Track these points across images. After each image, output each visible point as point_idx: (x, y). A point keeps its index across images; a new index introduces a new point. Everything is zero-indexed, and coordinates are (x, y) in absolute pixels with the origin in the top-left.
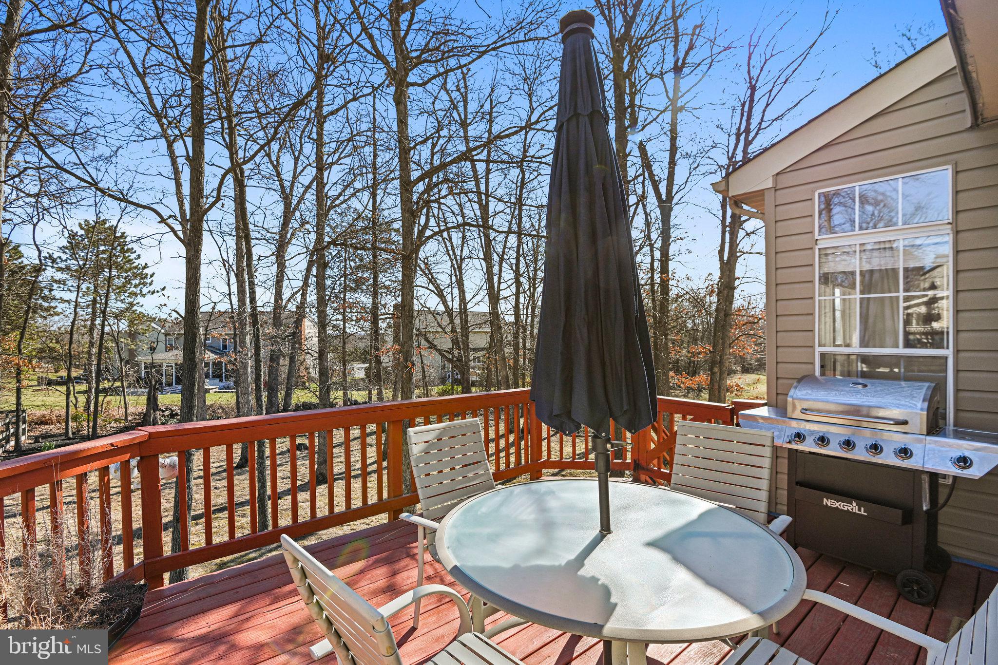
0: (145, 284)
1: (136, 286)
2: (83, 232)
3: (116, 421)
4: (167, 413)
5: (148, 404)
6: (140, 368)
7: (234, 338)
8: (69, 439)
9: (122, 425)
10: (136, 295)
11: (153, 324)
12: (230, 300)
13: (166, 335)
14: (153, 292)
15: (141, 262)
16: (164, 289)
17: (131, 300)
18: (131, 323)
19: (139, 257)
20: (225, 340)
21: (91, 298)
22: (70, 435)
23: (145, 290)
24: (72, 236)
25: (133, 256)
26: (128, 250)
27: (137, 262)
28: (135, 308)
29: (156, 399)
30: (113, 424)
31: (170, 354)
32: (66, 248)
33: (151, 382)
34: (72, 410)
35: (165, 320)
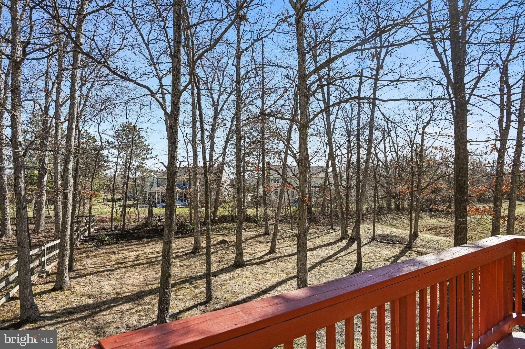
0: (148, 154)
1: (144, 155)
2: (121, 129)
3: (134, 222)
4: (157, 218)
5: (148, 214)
6: (145, 195)
7: (189, 181)
8: (112, 231)
9: (137, 224)
10: (144, 159)
11: (152, 174)
12: (188, 160)
13: (158, 179)
14: (152, 158)
15: (147, 143)
16: (157, 156)
17: (142, 161)
18: (143, 173)
19: (146, 140)
20: (184, 182)
21: (125, 160)
22: (113, 229)
23: (148, 156)
24: (117, 131)
25: (143, 140)
26: (141, 137)
27: (145, 143)
28: (144, 165)
29: (152, 212)
30: (132, 224)
31: (159, 188)
32: (114, 137)
33: (150, 203)
34: (114, 216)
35: (157, 171)
